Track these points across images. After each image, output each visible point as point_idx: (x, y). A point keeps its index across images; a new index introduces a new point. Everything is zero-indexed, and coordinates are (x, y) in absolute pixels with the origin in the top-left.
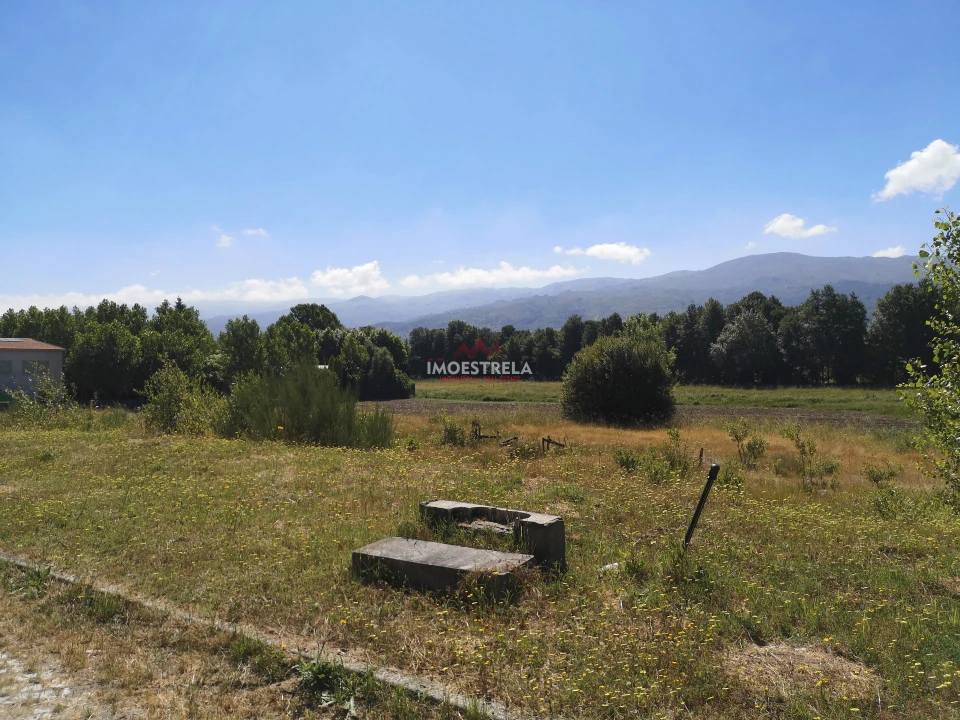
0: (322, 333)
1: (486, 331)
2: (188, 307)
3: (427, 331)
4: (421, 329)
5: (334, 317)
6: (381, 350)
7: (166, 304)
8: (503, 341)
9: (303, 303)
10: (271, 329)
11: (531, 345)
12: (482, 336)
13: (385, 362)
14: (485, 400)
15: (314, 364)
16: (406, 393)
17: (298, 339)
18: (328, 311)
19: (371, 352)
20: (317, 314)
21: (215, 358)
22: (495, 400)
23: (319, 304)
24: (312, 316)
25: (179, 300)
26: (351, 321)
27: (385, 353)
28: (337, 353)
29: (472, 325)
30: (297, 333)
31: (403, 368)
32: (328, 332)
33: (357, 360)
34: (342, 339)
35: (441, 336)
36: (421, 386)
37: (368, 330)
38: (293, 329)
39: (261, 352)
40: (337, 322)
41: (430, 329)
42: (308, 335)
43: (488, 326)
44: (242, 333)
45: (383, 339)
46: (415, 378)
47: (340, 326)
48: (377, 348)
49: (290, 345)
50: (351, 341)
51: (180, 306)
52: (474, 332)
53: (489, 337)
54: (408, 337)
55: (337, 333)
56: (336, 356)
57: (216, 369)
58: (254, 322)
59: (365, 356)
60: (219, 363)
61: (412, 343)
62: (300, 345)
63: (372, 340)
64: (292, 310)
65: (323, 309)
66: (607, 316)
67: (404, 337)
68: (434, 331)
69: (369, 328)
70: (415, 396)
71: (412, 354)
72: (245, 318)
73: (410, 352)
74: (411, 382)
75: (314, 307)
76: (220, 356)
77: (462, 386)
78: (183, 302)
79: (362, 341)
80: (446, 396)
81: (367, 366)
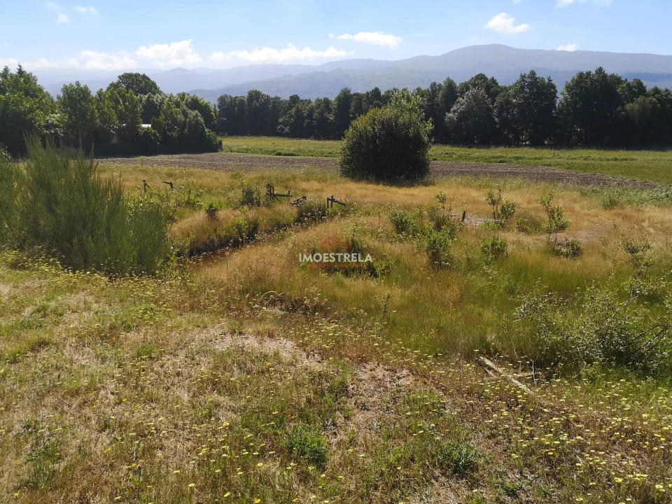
0: (145, 97)
1: (277, 98)
2: (28, 73)
3: (231, 98)
4: (226, 96)
5: (154, 84)
6: (193, 113)
7: (6, 70)
8: (290, 108)
9: (128, 72)
10: (100, 93)
11: (311, 111)
12: (274, 103)
13: (197, 122)
14: (277, 155)
15: (139, 123)
16: (215, 148)
17: (124, 102)
18: (149, 79)
19: (185, 114)
20: (141, 82)
21: (55, 117)
22: (285, 155)
23: (141, 73)
24: (136, 84)
25: (20, 67)
26: (169, 88)
27: (197, 115)
28: (158, 115)
29: (266, 94)
30: (123, 97)
31: (213, 128)
32: (149, 97)
33: (175, 121)
34: (162, 103)
35: (242, 101)
36: (227, 142)
37: (182, 96)
38: (119, 93)
39: (93, 112)
40: (156, 88)
41: (234, 96)
42: (132, 99)
43: (279, 96)
44: (76, 97)
45: (195, 104)
46: (223, 135)
47: (160, 93)
48: (190, 111)
49: (117, 107)
50: (169, 105)
51: (21, 72)
52: (268, 99)
53: (279, 103)
54: (217, 103)
55: (156, 98)
56: (157, 117)
57: (56, 126)
58: (86, 87)
59: (181, 117)
60: (58, 121)
61: (219, 107)
62: (126, 107)
63: (187, 105)
64: (120, 77)
65: (144, 77)
66: (370, 89)
67: (213, 102)
68: (236, 97)
69: (184, 94)
70: (222, 150)
71: (220, 116)
72: (78, 84)
73: (217, 114)
74: (219, 139)
75: (137, 75)
76: (59, 115)
77: (259, 143)
78: (24, 69)
79: (178, 105)
80: (247, 150)
81: (183, 126)
